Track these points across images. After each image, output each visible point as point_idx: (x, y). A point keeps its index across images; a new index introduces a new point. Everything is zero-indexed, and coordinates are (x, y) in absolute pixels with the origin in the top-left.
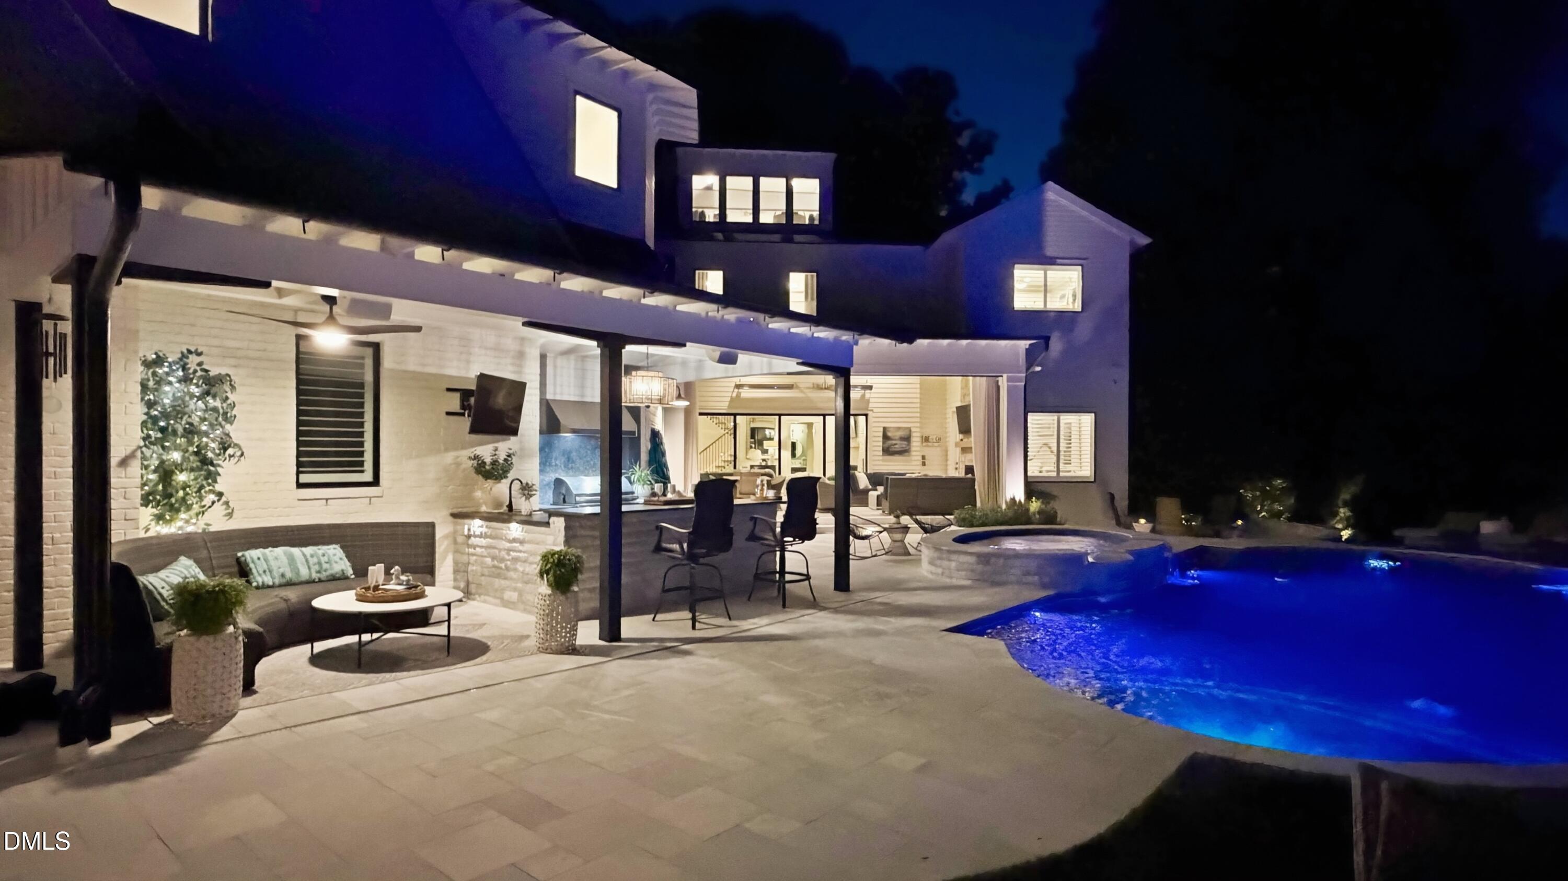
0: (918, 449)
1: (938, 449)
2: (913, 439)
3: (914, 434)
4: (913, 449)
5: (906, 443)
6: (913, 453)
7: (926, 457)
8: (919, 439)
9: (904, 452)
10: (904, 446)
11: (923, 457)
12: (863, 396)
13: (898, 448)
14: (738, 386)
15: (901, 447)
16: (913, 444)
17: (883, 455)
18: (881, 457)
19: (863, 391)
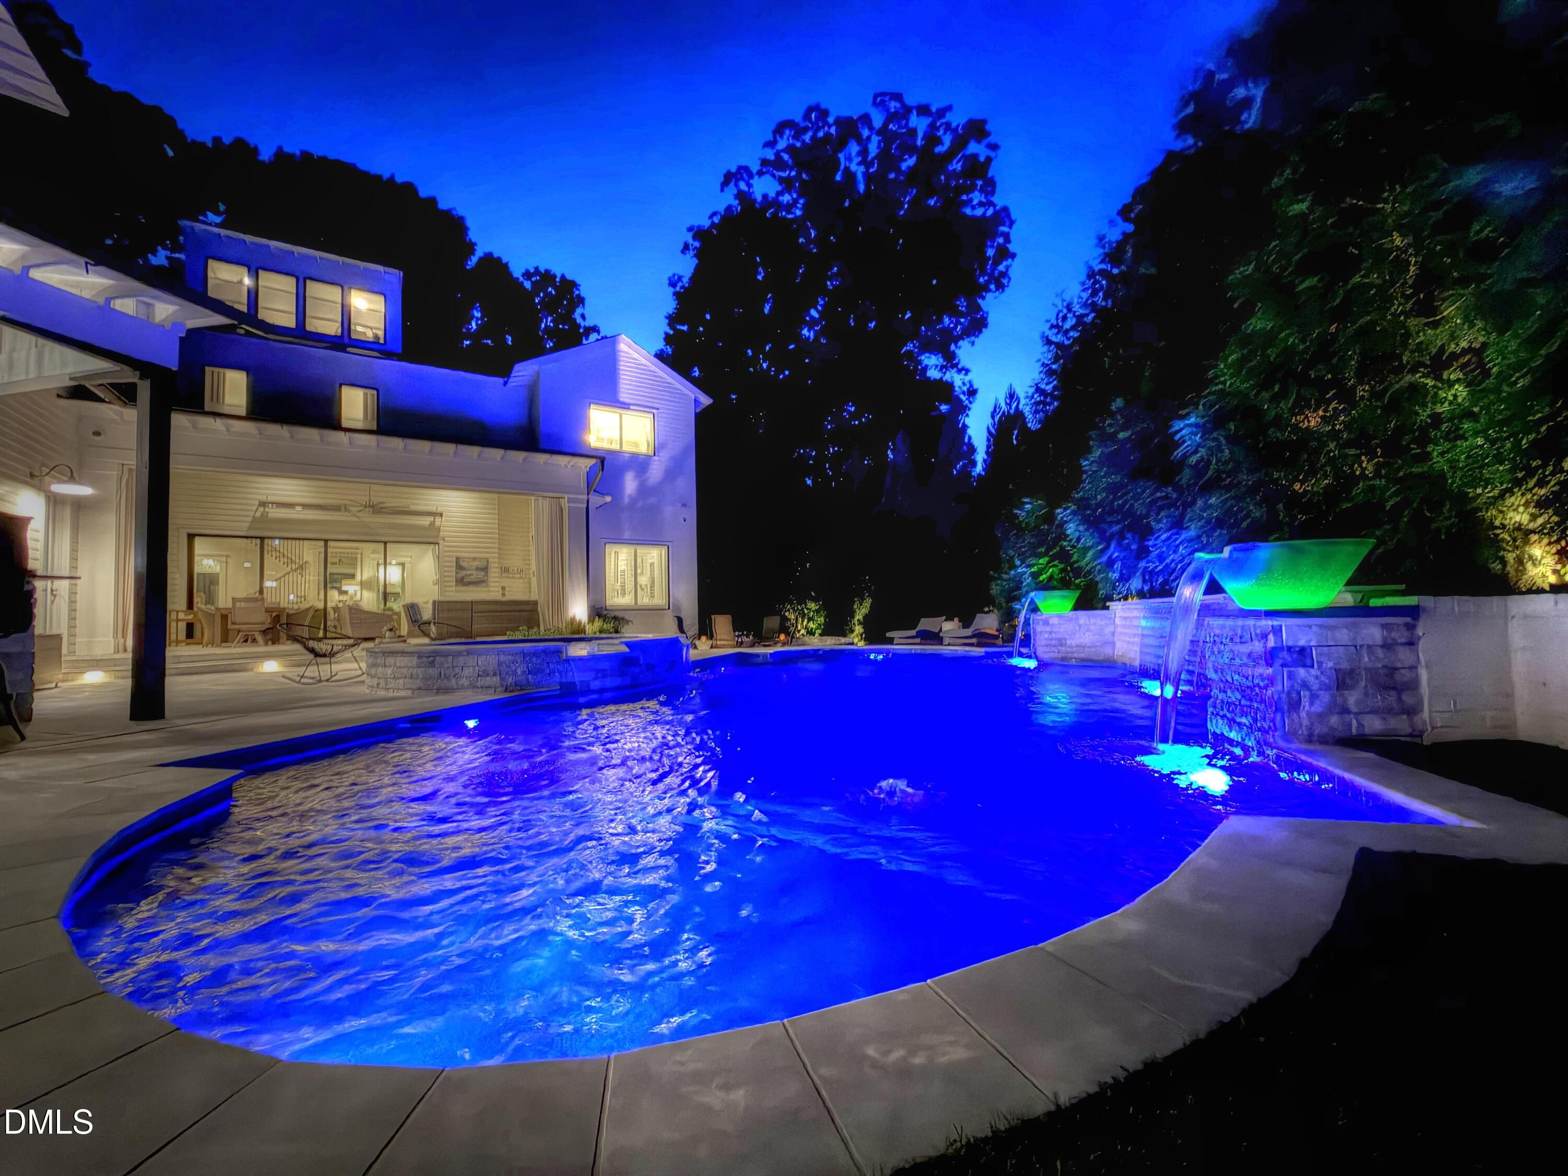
0: (497, 578)
1: (521, 581)
2: (491, 570)
3: (492, 565)
4: (491, 579)
5: (483, 573)
6: (492, 584)
7: (507, 589)
8: (497, 570)
9: (481, 581)
10: (481, 576)
11: (503, 588)
12: (433, 523)
13: (473, 578)
14: (263, 504)
15: (477, 577)
16: (491, 575)
17: (457, 585)
18: (454, 588)
19: (432, 519)
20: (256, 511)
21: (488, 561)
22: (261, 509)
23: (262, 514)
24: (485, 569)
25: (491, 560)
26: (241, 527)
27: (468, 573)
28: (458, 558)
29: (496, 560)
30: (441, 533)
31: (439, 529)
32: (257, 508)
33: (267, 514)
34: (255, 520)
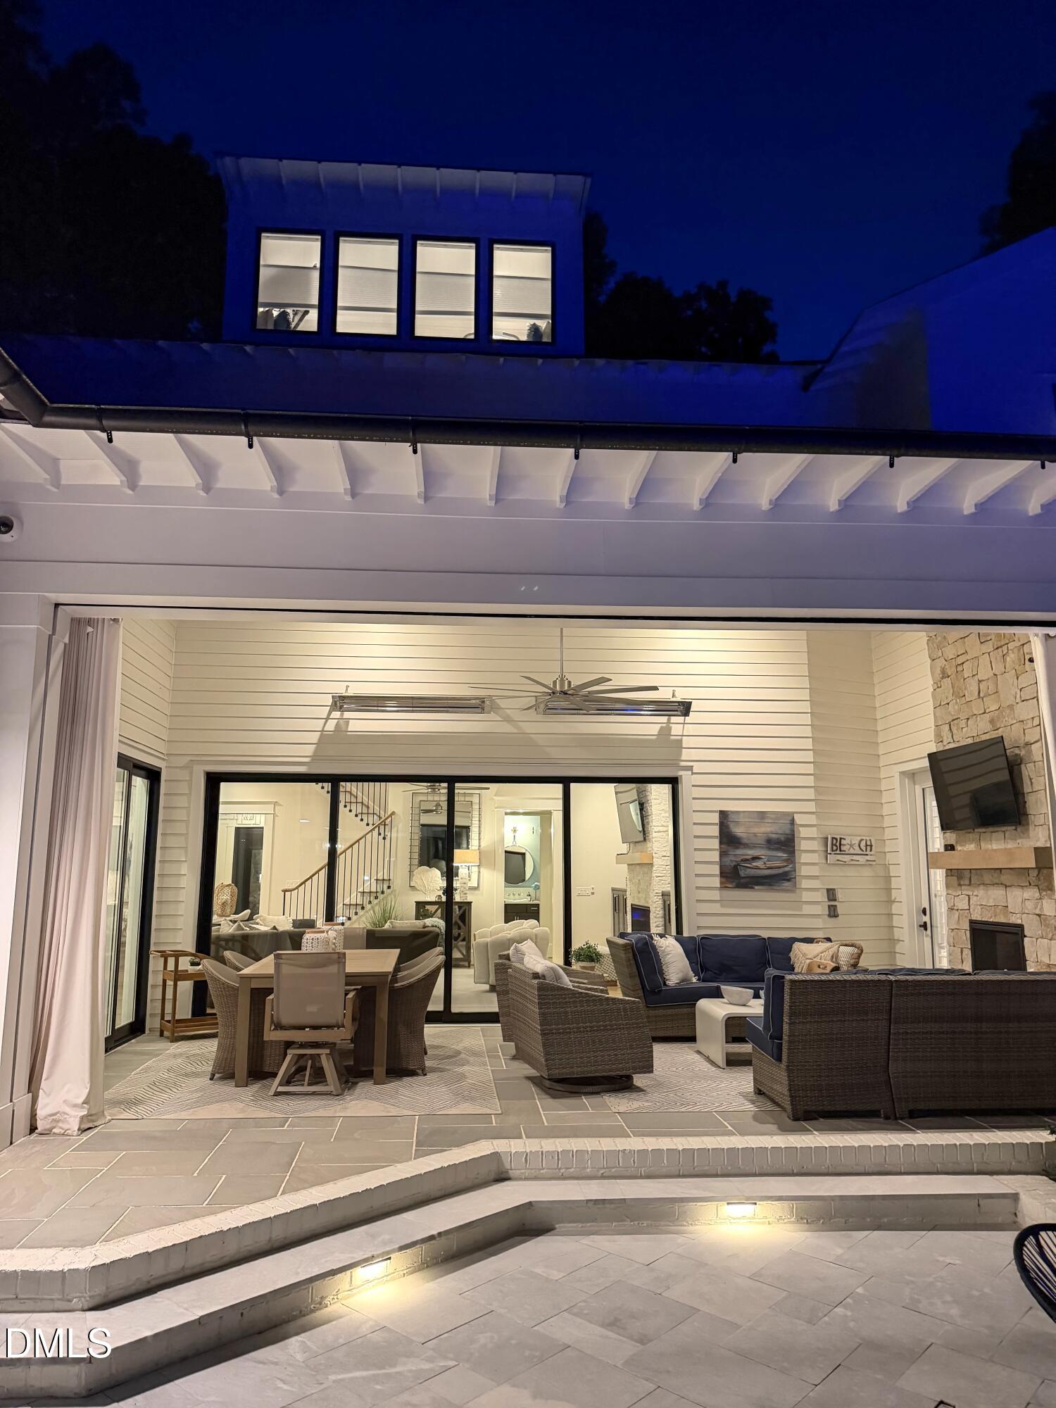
0: (814, 871)
1: (867, 872)
2: (802, 845)
3: (803, 832)
4: (804, 871)
5: (782, 854)
6: (805, 884)
7: (840, 896)
8: (815, 845)
9: (781, 879)
10: (778, 864)
11: (831, 894)
12: (665, 732)
13: (761, 868)
15: (769, 864)
16: (803, 858)
17: (723, 887)
18: (717, 892)
19: (664, 719)
20: (327, 719)
21: (793, 822)
22: (337, 714)
23: (337, 725)
24: (786, 843)
25: (799, 819)
26: (300, 756)
27: (751, 853)
28: (723, 815)
29: (812, 820)
30: (685, 754)
31: (678, 745)
32: (330, 713)
33: (347, 724)
34: (324, 738)
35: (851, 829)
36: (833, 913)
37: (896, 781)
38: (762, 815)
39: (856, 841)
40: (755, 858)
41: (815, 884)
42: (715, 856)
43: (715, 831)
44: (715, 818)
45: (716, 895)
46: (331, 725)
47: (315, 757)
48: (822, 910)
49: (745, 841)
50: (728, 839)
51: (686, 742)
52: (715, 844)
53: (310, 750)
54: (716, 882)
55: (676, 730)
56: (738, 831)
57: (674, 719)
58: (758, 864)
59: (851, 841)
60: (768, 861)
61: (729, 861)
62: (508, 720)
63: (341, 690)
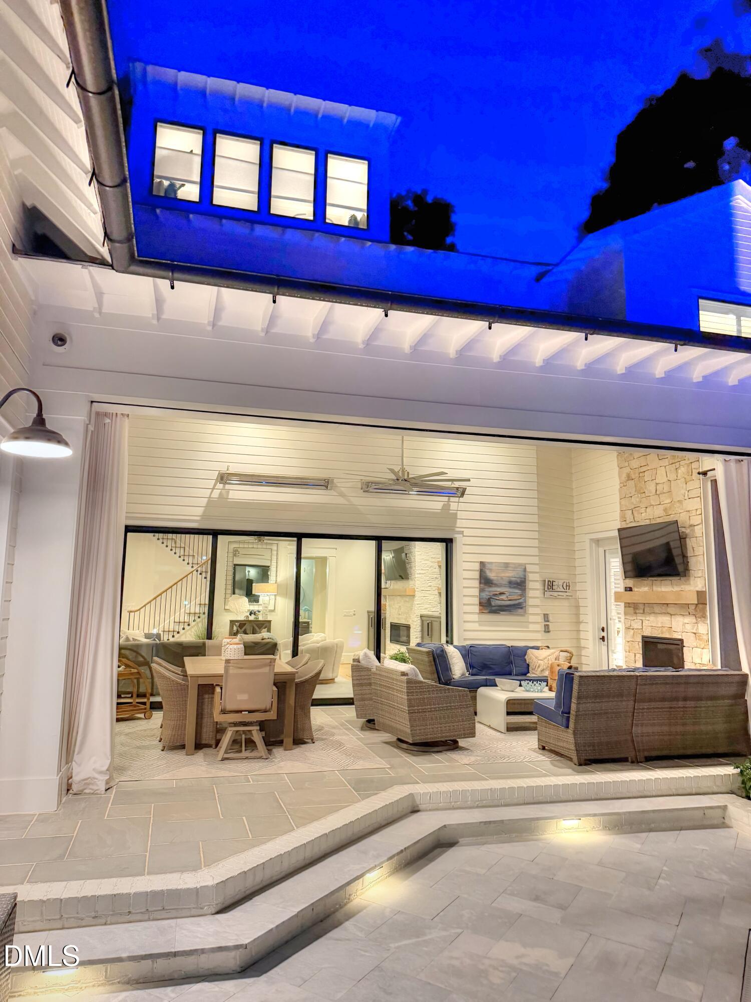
0: (537, 602)
1: (566, 603)
2: (530, 585)
3: (531, 577)
4: (530, 602)
5: (519, 592)
6: (531, 610)
7: (551, 618)
8: (539, 585)
9: (515, 607)
10: (515, 597)
11: (546, 617)
12: (446, 507)
13: (504, 600)
14: (223, 478)
15: (510, 598)
16: (530, 593)
17: (481, 612)
18: (476, 616)
19: (446, 499)
20: (213, 489)
21: (525, 570)
22: (220, 486)
23: (220, 494)
24: (520, 584)
25: (529, 568)
26: (192, 516)
27: (500, 590)
28: (482, 564)
29: (536, 568)
30: (459, 523)
31: (454, 517)
32: (215, 485)
33: (228, 493)
34: (210, 503)
35: (560, 576)
36: (547, 630)
37: (587, 544)
38: (507, 565)
39: (561, 584)
40: (502, 594)
41: (537, 610)
42: (476, 592)
43: (477, 575)
44: (477, 566)
45: (475, 617)
46: (216, 494)
47: (204, 516)
48: (540, 627)
49: (495, 582)
50: (485, 581)
51: (460, 515)
52: (476, 583)
53: (200, 511)
54: (477, 609)
55: (453, 506)
56: (491, 575)
57: (452, 499)
58: (503, 597)
59: (558, 583)
60: (509, 595)
61: (485, 595)
62: (342, 495)
63: (223, 469)
